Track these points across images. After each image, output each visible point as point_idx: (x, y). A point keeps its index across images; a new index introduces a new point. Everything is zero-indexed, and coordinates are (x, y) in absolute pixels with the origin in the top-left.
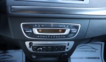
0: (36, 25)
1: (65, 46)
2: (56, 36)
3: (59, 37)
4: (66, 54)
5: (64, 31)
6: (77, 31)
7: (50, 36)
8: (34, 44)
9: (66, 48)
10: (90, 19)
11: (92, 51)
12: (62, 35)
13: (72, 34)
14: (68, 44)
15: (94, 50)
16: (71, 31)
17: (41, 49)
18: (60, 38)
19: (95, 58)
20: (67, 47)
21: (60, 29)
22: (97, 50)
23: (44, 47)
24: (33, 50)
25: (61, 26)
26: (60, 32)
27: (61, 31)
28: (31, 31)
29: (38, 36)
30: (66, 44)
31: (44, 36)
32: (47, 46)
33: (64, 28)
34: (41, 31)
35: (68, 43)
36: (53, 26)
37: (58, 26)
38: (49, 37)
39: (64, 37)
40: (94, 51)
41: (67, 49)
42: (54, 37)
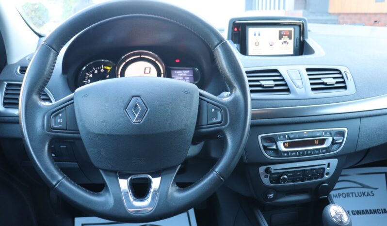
0: (282, 137)
1: (324, 169)
2: (311, 150)
3: (317, 152)
4: (327, 184)
5: (322, 142)
6: (343, 140)
7: (303, 151)
8: (274, 170)
9: (326, 172)
10: (361, 117)
11: (364, 194)
12: (321, 148)
13: (335, 146)
14: (329, 165)
15: (369, 190)
16: (333, 140)
17: (286, 177)
18: (318, 154)
19: (375, 212)
20: (327, 169)
21: (316, 140)
22: (376, 189)
23: (289, 175)
24: (271, 182)
25: (318, 134)
26: (316, 145)
27: (317, 143)
28: (275, 147)
29: (286, 154)
30: (325, 165)
31: (294, 154)
32: (295, 171)
33: (323, 136)
34: (287, 146)
35: (329, 162)
36: (307, 135)
37: (315, 134)
38: (301, 153)
39: (324, 151)
40: (368, 195)
41: (327, 174)
42: (309, 152)
